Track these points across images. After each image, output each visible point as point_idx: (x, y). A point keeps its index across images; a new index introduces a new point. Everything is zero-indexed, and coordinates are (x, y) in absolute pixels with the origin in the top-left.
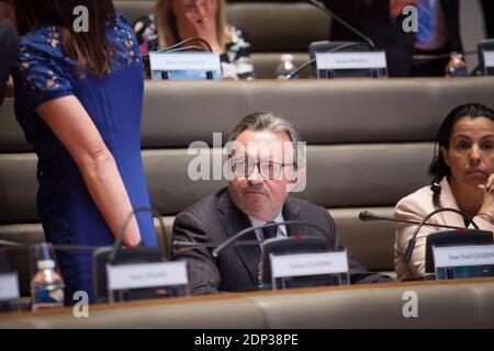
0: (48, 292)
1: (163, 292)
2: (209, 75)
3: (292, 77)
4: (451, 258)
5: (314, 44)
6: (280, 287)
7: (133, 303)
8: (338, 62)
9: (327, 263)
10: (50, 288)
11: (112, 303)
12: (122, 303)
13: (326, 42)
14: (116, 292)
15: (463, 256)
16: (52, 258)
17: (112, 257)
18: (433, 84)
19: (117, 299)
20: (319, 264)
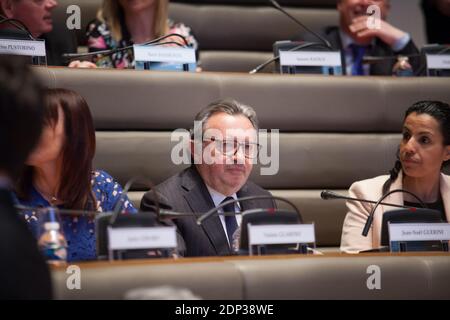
0: (53, 250)
1: (153, 253)
2: (186, 67)
3: (258, 71)
4: (404, 233)
5: (278, 43)
6: (255, 253)
7: (129, 262)
8: (299, 59)
9: (297, 234)
10: (55, 247)
11: (112, 261)
12: (120, 262)
13: (289, 42)
14: (116, 252)
15: (414, 232)
16: (57, 220)
17: (112, 221)
18: (383, 82)
19: (116, 258)
20: (290, 234)
